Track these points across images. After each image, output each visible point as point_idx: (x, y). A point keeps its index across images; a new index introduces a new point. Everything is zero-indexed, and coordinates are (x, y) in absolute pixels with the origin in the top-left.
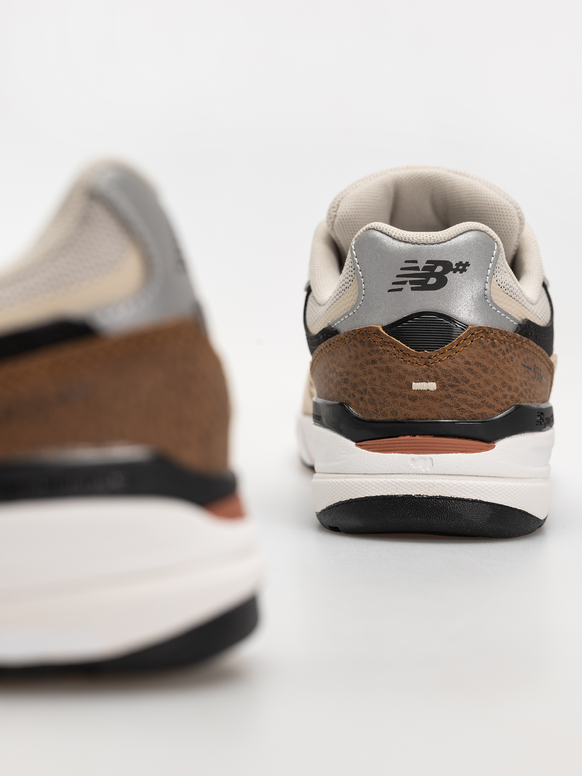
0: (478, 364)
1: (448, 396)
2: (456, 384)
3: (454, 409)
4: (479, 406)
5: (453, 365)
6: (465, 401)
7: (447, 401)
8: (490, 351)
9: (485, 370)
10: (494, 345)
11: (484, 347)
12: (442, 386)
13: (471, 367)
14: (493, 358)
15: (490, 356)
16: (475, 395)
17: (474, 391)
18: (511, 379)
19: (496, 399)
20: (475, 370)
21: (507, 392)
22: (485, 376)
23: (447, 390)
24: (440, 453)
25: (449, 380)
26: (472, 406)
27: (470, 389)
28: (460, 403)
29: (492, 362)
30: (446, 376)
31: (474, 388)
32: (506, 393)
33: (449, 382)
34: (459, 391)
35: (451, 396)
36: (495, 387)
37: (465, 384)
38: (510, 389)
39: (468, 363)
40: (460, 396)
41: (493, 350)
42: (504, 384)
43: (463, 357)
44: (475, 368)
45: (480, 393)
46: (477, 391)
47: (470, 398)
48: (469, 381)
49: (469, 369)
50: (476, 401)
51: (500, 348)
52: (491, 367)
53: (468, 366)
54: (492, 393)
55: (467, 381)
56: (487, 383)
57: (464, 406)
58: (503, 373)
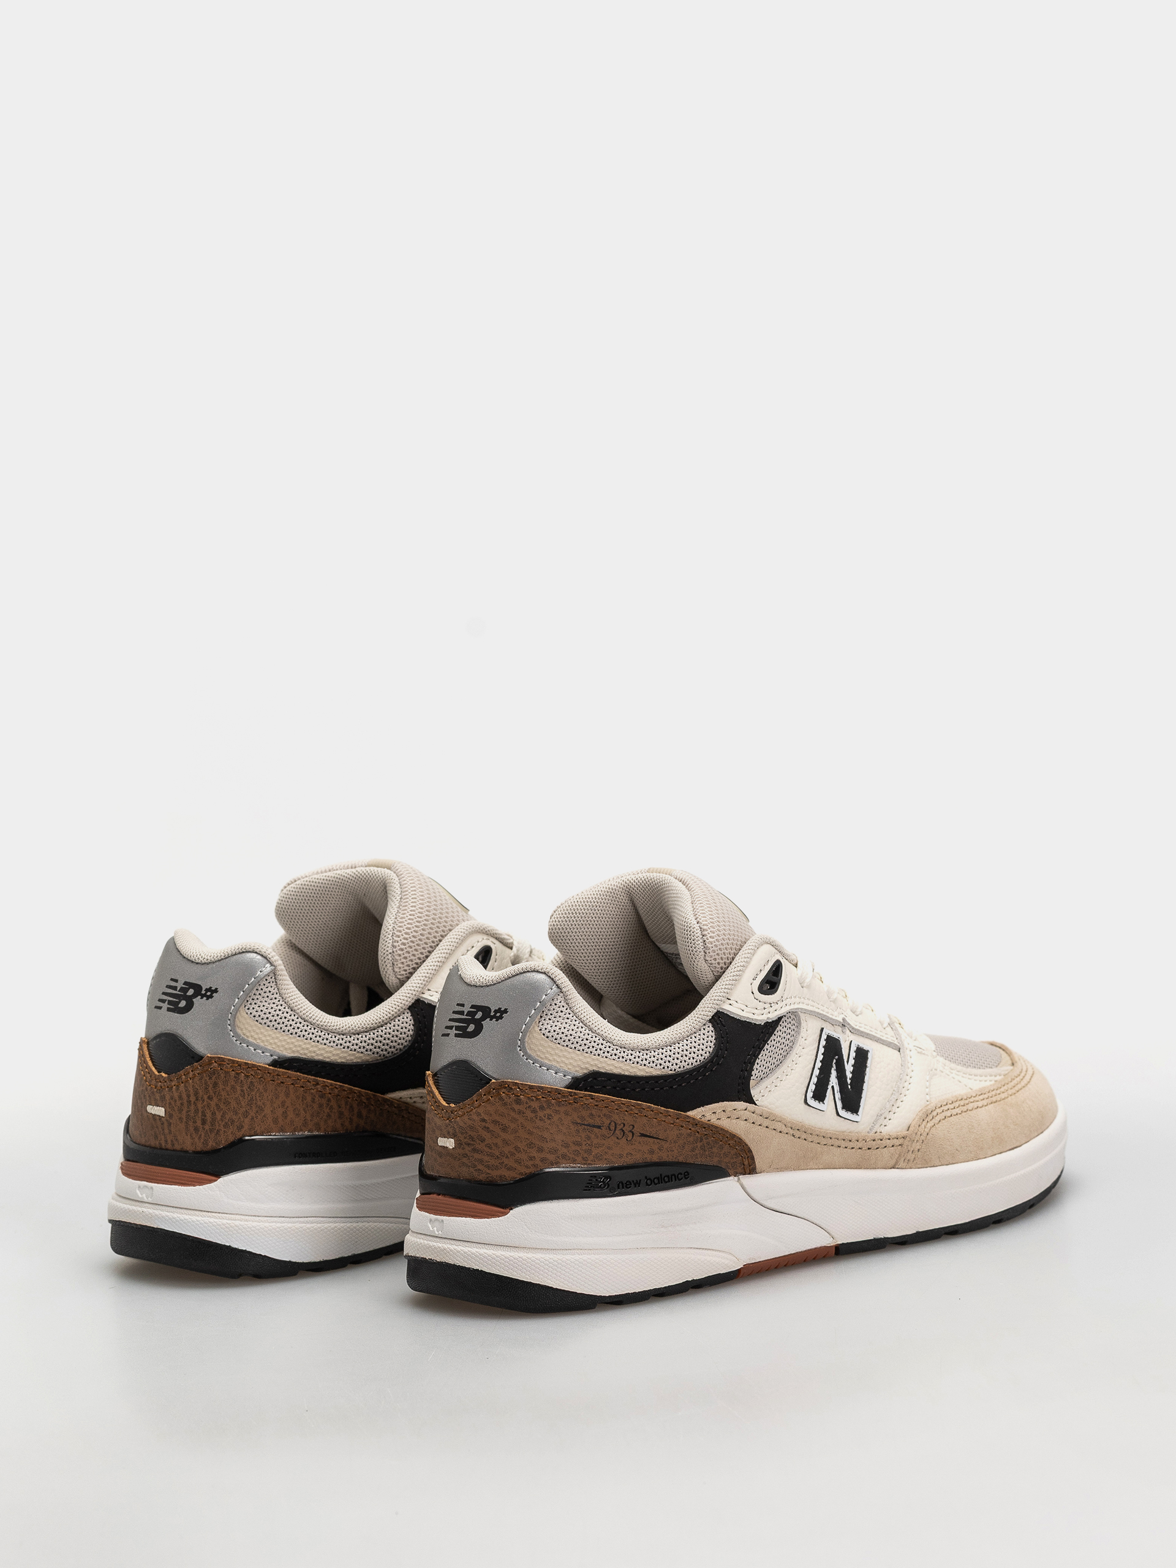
0: (495, 1122)
1: (465, 1155)
2: (472, 1142)
3: (472, 1170)
4: (497, 1168)
5: (470, 1122)
6: (481, 1161)
7: (465, 1160)
8: (514, 1110)
9: (505, 1129)
10: (518, 1101)
11: (505, 1104)
12: (458, 1144)
13: (487, 1125)
14: (517, 1116)
15: (513, 1114)
16: (492, 1155)
17: (490, 1151)
18: (544, 1139)
19: (518, 1162)
20: (491, 1128)
21: (534, 1153)
22: (503, 1135)
23: (463, 1149)
24: (453, 1216)
25: (465, 1138)
26: (488, 1167)
27: (487, 1149)
28: (476, 1163)
29: (514, 1120)
30: (462, 1133)
31: (490, 1148)
32: (533, 1155)
33: (466, 1140)
34: (475, 1150)
35: (467, 1155)
36: (516, 1148)
37: (480, 1143)
38: (540, 1150)
39: (484, 1120)
40: (476, 1156)
41: (516, 1107)
42: (531, 1145)
43: (479, 1114)
44: (492, 1127)
45: (497, 1154)
46: (494, 1152)
47: (486, 1158)
48: (484, 1140)
49: (485, 1127)
50: (493, 1162)
51: (528, 1105)
52: (513, 1126)
53: (484, 1124)
54: (513, 1154)
55: (483, 1141)
56: (506, 1142)
57: (480, 1167)
58: (530, 1133)
